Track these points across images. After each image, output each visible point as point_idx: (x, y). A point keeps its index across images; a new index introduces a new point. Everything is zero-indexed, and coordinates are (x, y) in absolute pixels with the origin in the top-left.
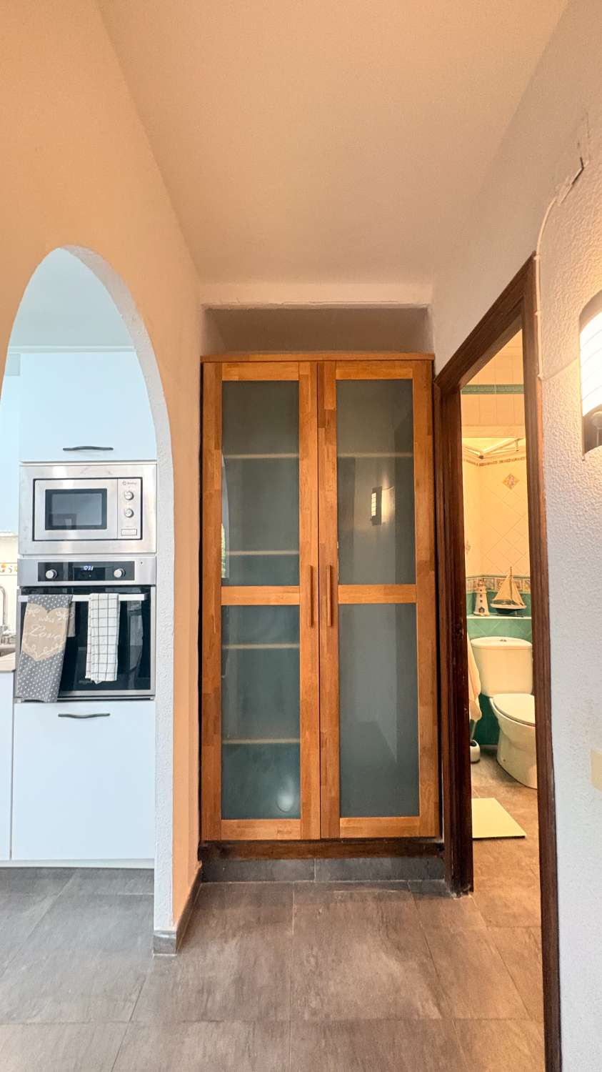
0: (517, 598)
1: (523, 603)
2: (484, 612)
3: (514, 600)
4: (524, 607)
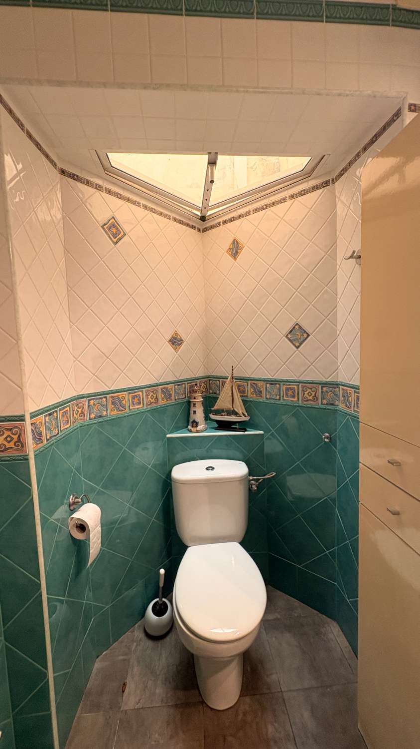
0: (239, 407)
1: (246, 414)
2: (197, 426)
3: (235, 409)
4: (247, 419)
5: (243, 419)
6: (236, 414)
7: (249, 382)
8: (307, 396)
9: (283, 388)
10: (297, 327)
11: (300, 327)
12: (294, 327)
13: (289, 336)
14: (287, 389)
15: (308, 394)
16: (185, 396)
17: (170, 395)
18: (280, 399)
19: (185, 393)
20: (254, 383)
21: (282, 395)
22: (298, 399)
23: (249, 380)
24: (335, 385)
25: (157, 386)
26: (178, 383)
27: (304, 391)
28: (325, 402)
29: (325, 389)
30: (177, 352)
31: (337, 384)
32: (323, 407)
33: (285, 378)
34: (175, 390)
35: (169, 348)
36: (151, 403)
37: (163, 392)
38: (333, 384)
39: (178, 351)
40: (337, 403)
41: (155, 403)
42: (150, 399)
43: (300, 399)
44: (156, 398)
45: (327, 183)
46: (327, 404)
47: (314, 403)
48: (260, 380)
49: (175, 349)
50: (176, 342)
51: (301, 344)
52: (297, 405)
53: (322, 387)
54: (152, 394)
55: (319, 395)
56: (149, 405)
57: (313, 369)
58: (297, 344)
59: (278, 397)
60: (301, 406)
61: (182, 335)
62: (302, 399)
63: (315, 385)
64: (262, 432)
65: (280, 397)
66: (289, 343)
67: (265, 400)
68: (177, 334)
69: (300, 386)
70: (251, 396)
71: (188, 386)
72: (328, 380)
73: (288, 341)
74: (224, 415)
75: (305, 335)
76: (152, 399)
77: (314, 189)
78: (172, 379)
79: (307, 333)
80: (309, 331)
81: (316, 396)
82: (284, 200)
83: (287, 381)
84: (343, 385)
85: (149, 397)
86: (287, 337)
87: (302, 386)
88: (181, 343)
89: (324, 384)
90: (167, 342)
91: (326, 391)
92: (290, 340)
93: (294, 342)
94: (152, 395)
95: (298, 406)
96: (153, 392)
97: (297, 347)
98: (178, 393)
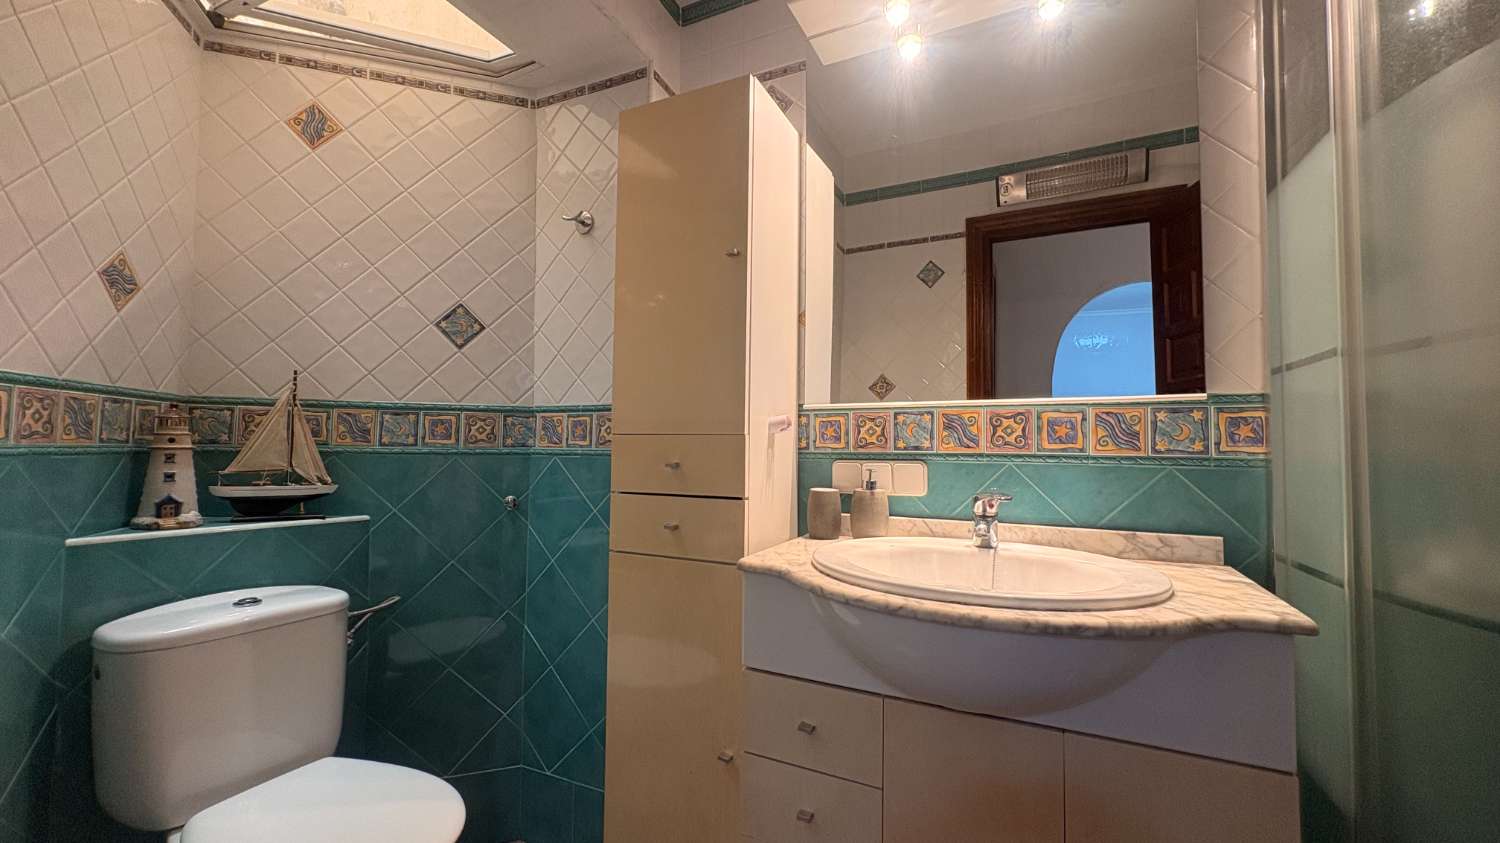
0: (308, 462)
1: (329, 479)
2: (177, 514)
3: (297, 470)
4: (331, 489)
5: (320, 489)
6: (299, 480)
7: (335, 413)
8: (477, 434)
9: (425, 421)
10: (460, 310)
11: (467, 312)
12: (454, 310)
13: (443, 324)
14: (434, 424)
15: (478, 429)
16: (128, 435)
17: (89, 424)
18: (416, 445)
19: (128, 429)
20: (348, 414)
21: (420, 435)
22: (457, 440)
23: (333, 407)
24: (530, 413)
25: (56, 386)
26: (115, 395)
27: (470, 425)
28: (509, 441)
29: (509, 420)
30: (118, 311)
31: (533, 412)
32: (506, 450)
33: (428, 403)
34: (102, 412)
35: (101, 293)
36: (33, 434)
37: (69, 408)
38: (525, 412)
39: (123, 307)
40: (531, 442)
41: (44, 436)
42: (28, 420)
43: (462, 438)
44: (49, 422)
45: (522, 103)
46: (513, 446)
47: (489, 445)
48: (368, 407)
49: (115, 300)
50: (119, 280)
51: (467, 341)
52: (455, 451)
53: (505, 417)
54: (38, 405)
55: (500, 432)
56: (24, 437)
57: (489, 386)
58: (460, 342)
59: (411, 440)
60: (462, 453)
61: (139, 269)
62: (466, 440)
63: (492, 414)
64: (366, 517)
65: (416, 440)
66: (443, 336)
67: (378, 448)
68: (123, 262)
69: (463, 416)
70: (341, 440)
71: (136, 411)
72: (517, 404)
73: (441, 334)
74: (264, 485)
75: (477, 327)
76: (37, 421)
77: (501, 99)
78: (97, 379)
79: (480, 324)
80: (484, 319)
81: (493, 433)
82: (445, 89)
83: (434, 408)
84: (544, 411)
85: (29, 413)
86: (438, 325)
87: (466, 416)
88: (132, 290)
89: (509, 412)
90: (95, 274)
91: (513, 424)
92: (444, 332)
93: (454, 337)
94: (37, 411)
95: (456, 453)
96: (41, 400)
97: (460, 347)
98: (109, 423)
